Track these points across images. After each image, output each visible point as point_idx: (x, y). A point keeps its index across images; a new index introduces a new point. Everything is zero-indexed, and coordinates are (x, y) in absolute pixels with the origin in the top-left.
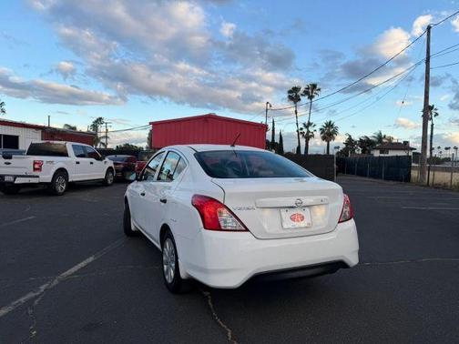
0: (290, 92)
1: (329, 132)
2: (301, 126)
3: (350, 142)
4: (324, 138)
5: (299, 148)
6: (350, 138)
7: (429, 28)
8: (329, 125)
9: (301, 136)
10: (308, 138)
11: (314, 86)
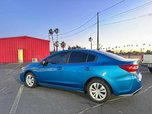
0: (50, 30)
1: (63, 45)
2: (54, 42)
3: (69, 48)
4: (62, 47)
5: (54, 50)
6: (69, 47)
7: (98, 13)
8: (63, 42)
9: (55, 46)
10: (57, 46)
11: (57, 29)
